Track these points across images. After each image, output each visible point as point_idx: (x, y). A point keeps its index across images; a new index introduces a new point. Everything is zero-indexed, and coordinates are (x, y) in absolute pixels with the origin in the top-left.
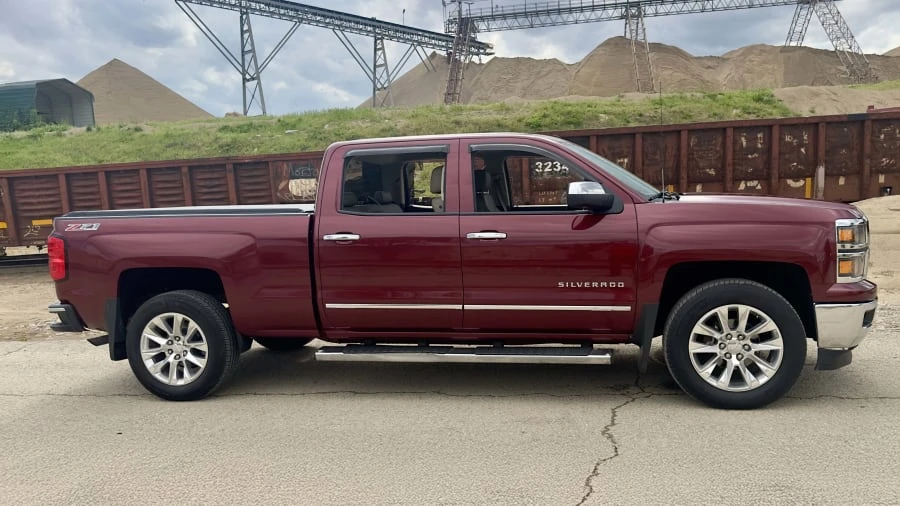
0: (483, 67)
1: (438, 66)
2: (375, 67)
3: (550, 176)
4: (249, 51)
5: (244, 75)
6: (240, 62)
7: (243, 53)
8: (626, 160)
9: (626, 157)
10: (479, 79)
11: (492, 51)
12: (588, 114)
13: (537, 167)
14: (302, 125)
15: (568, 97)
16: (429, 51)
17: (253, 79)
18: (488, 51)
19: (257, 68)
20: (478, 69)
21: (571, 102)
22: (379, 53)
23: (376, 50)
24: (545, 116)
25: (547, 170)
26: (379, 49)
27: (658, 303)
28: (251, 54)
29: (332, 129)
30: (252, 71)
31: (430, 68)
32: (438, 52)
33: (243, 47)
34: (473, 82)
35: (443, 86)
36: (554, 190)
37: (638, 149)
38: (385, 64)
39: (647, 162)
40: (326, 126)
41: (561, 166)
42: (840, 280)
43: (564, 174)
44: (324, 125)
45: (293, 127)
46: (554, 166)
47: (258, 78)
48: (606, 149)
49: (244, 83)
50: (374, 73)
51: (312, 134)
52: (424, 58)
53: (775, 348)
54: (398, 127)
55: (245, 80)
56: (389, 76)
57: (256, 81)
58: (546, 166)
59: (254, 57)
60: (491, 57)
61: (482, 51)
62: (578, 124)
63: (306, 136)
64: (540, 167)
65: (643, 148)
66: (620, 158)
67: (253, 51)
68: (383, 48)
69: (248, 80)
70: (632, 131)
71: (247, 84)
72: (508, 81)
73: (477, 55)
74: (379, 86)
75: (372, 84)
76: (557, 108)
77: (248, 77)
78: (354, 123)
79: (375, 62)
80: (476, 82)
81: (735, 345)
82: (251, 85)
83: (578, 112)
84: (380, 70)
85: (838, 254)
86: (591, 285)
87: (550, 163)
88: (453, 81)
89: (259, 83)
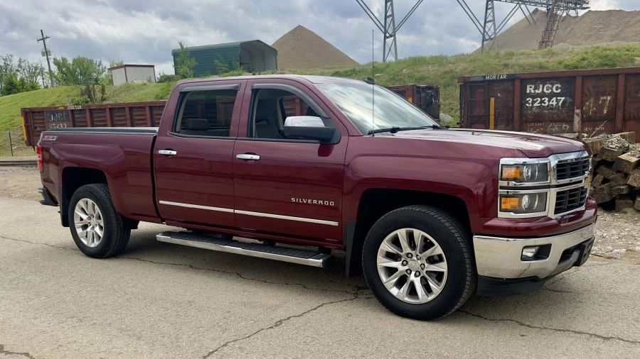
0: (578, 19)
1: (538, 20)
2: (485, 22)
3: (538, 110)
4: (390, 16)
5: (385, 34)
6: (383, 24)
7: (386, 17)
8: (609, 98)
9: (609, 95)
10: (572, 29)
11: (589, 6)
12: (623, 57)
13: (527, 102)
14: (388, 70)
15: (610, 43)
16: (532, 8)
17: (391, 36)
18: (584, 6)
19: (394, 29)
20: (573, 21)
21: (612, 47)
22: (489, 11)
23: (487, 9)
24: (583, 59)
25: (536, 105)
26: (490, 9)
27: (355, 221)
28: (391, 18)
29: (409, 71)
30: (390, 31)
31: (532, 22)
32: (540, 8)
33: (386, 12)
34: (566, 32)
35: (539, 35)
36: (541, 122)
37: (621, 87)
38: (493, 21)
39: (628, 100)
40: (404, 70)
41: (549, 101)
42: (501, 214)
43: (552, 109)
44: (402, 70)
45: (382, 71)
46: (542, 102)
47: (395, 36)
48: (590, 88)
49: (385, 40)
50: (484, 28)
51: (391, 76)
52: (527, 14)
53: (442, 270)
54: (457, 70)
55: (386, 37)
56: (495, 30)
57: (393, 38)
58: (536, 102)
59: (393, 20)
60: (587, 10)
61: (578, 6)
62: (614, 65)
63: (387, 78)
64: (530, 102)
65: (626, 86)
66: (603, 96)
67: (392, 15)
68: (493, 8)
69: (388, 37)
70: (615, 73)
71: (387, 40)
72: (599, 30)
73: (574, 9)
74: (487, 37)
75: (482, 36)
76: (597, 52)
77: (387, 35)
78: (425, 67)
79: (486, 18)
80: (570, 32)
81: (415, 264)
82: (390, 40)
83: (615, 55)
84: (489, 25)
85: (500, 190)
86: (312, 201)
87: (539, 99)
88: (548, 31)
89: (395, 40)
